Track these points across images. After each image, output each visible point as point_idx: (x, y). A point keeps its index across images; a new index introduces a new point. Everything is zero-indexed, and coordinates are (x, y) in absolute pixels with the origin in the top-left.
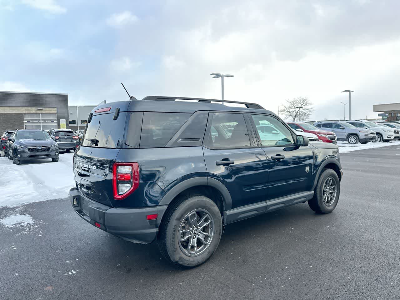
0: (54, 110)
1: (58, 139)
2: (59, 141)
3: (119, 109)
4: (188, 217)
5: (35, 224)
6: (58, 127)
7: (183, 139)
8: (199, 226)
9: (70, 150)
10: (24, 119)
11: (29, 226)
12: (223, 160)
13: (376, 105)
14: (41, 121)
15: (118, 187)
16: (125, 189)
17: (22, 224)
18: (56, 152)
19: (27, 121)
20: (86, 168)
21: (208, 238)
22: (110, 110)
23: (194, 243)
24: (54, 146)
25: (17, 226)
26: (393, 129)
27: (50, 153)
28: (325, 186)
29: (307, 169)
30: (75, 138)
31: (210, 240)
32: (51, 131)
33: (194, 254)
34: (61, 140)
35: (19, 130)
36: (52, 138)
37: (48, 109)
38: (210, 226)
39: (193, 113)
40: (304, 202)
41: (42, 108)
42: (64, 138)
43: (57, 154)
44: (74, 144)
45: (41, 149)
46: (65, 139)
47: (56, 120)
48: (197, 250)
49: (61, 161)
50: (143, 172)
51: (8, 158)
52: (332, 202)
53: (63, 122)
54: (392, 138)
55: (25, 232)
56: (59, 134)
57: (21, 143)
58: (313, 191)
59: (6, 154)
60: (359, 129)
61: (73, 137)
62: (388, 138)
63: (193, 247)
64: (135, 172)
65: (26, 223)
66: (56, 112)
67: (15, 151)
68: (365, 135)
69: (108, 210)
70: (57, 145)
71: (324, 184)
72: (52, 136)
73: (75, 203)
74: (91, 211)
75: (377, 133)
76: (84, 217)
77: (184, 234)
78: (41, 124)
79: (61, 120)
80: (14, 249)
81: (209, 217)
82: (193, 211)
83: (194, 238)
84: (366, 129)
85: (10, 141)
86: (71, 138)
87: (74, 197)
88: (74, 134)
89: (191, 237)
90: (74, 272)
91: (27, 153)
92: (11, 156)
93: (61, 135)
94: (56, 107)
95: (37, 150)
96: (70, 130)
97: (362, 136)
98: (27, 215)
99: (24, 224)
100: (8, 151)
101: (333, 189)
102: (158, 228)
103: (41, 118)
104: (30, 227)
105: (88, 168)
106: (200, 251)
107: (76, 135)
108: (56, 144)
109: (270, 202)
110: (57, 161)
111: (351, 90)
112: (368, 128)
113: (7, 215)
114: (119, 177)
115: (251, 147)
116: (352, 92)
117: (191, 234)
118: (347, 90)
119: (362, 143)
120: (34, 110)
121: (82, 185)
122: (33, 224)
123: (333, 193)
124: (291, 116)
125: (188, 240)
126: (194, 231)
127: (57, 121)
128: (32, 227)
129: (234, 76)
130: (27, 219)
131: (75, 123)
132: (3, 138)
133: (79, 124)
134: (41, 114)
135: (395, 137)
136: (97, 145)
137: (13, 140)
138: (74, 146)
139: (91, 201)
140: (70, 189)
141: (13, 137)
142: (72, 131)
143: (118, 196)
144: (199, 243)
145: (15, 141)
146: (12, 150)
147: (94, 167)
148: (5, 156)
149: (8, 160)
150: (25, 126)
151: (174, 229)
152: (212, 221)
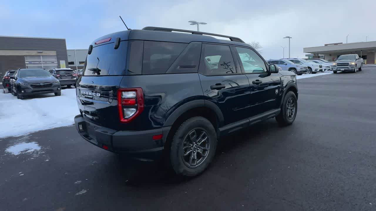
0: (54, 53)
1: (59, 77)
2: (60, 78)
3: (120, 38)
4: (189, 135)
5: (42, 150)
6: (59, 66)
7: (182, 67)
8: (198, 142)
9: (71, 86)
10: (26, 60)
11: (36, 152)
12: (217, 85)
13: (305, 48)
14: (42, 62)
15: (123, 111)
16: (131, 113)
17: (28, 151)
18: (58, 88)
19: (28, 63)
20: (90, 95)
21: (206, 151)
22: (110, 40)
23: (194, 156)
24: (55, 82)
25: (23, 153)
26: (318, 64)
27: (53, 89)
28: (288, 104)
29: (277, 91)
30: (75, 75)
31: (207, 154)
32: (52, 71)
33: (195, 165)
34: (62, 77)
35: (21, 69)
36: (53, 76)
38: (206, 142)
39: (189, 43)
40: (273, 117)
41: (41, 51)
42: (64, 76)
43: (59, 89)
44: (74, 80)
45: (43, 85)
46: (66, 76)
47: (55, 61)
48: (198, 162)
49: (63, 95)
50: (146, 97)
51: (12, 94)
52: (292, 116)
53: (63, 63)
54: (318, 70)
55: (32, 158)
56: (60, 73)
57: (24, 81)
58: (280, 109)
59: (10, 91)
60: (296, 64)
61: (73, 75)
62: (315, 70)
63: (194, 160)
64: (139, 98)
65: (32, 150)
66: (55, 54)
67: (19, 87)
68: (301, 69)
69: (115, 133)
70: (59, 82)
71: (287, 103)
72: (53, 74)
73: (81, 128)
74: (98, 135)
75: (309, 68)
76: (91, 141)
77: (186, 150)
78: (42, 64)
79: (61, 61)
80: (21, 175)
81: (206, 134)
82: (193, 130)
83: (194, 153)
84: (301, 64)
85: (13, 79)
86: (71, 76)
87: (79, 124)
88: (74, 73)
89: (191, 152)
90: (84, 192)
91: (30, 89)
92: (15, 93)
93: (62, 73)
94: (55, 50)
95: (40, 86)
96: (69, 69)
97: (299, 69)
98: (34, 143)
99: (30, 151)
100: (11, 88)
101: (293, 106)
102: (163, 147)
103: (42, 59)
104: (37, 154)
105: (92, 95)
106: (199, 163)
107: (75, 73)
108: (58, 80)
109: (252, 119)
110: (60, 95)
111: (290, 36)
112: (302, 64)
113: (13, 144)
114: (124, 103)
115: (237, 74)
116: (291, 38)
117: (192, 150)
118: (287, 36)
119: (298, 75)
120: (34, 53)
121: (87, 112)
122: (39, 150)
123: (293, 110)
124: (247, 57)
125: (190, 154)
126: (194, 147)
127: (57, 62)
128: (39, 153)
129: (207, 24)
130: (33, 147)
131: (74, 64)
132: (5, 77)
133: (77, 64)
134: (41, 56)
135: (320, 70)
136: (99, 74)
137: (15, 78)
138: (74, 83)
139: (96, 126)
140: (75, 117)
141: (16, 76)
142: (72, 70)
143: (124, 119)
144: (199, 156)
145: (17, 79)
146: (15, 87)
147: (98, 95)
148: (9, 93)
149: (13, 96)
150: (27, 66)
151: (178, 146)
152: (209, 137)
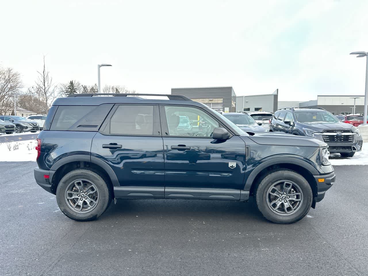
0: (220, 101)
8: (86, 192)
12: (111, 144)
21: (93, 203)
23: (80, 203)
29: (232, 164)
31: (94, 206)
33: (80, 211)
37: (216, 99)
39: (99, 106)
41: (212, 99)
47: (222, 108)
53: (227, 110)
58: (248, 191)
63: (79, 206)
79: (225, 108)
82: (79, 180)
83: (81, 200)
94: (222, 98)
102: (51, 185)
106: (86, 211)
117: (78, 196)
126: (81, 195)
